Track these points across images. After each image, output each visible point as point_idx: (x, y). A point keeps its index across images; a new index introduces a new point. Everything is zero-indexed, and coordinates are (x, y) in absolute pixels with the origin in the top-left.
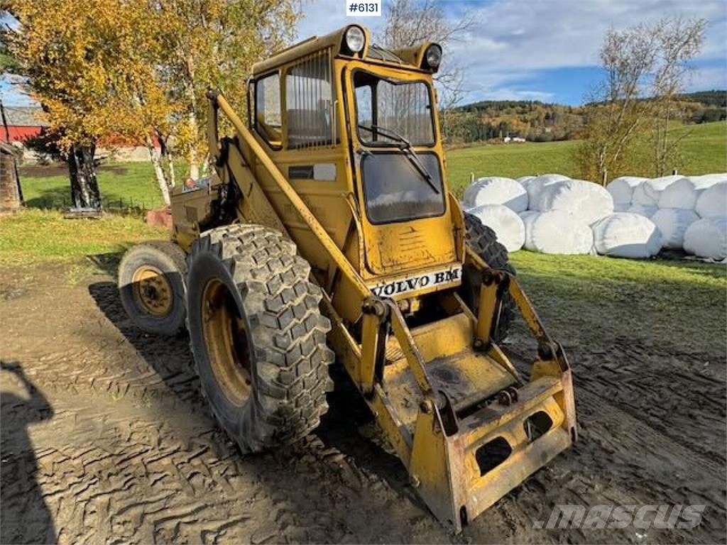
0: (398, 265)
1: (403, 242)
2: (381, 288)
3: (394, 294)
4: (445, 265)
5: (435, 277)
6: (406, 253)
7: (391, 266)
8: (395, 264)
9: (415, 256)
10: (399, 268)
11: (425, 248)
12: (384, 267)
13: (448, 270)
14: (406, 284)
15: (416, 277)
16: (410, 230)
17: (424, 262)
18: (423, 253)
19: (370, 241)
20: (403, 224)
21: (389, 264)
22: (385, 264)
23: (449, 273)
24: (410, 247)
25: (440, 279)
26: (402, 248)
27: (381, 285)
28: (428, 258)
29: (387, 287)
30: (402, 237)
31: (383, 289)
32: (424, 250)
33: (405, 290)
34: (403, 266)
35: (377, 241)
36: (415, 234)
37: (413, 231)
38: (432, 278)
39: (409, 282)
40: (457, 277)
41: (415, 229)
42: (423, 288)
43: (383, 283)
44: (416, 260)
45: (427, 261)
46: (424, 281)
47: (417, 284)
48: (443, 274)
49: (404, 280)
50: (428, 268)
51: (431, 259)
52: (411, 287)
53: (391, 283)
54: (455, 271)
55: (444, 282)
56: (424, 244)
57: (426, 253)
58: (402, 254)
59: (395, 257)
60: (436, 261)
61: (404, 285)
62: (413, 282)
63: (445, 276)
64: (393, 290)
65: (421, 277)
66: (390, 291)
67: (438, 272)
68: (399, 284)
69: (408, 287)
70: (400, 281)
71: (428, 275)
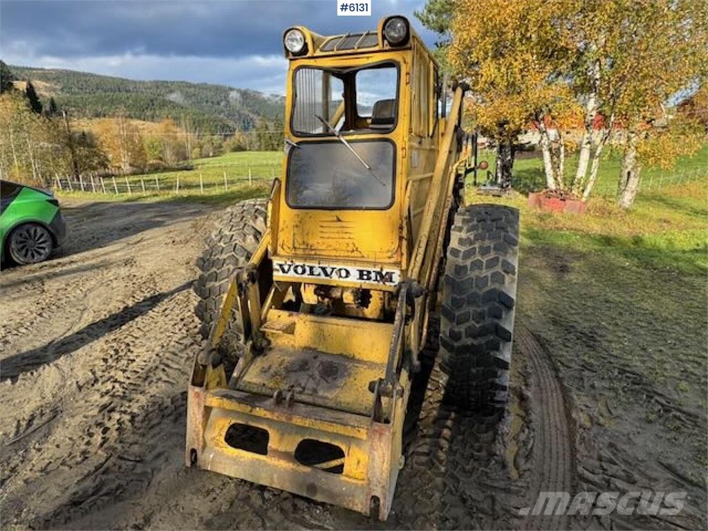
0: (312, 250)
1: (324, 230)
2: (290, 266)
3: (305, 276)
4: (375, 264)
5: (358, 273)
6: (324, 240)
7: (304, 249)
8: (308, 247)
9: (335, 246)
10: (313, 252)
12: (295, 248)
13: (378, 270)
14: (320, 270)
15: (334, 266)
16: (335, 219)
17: (346, 254)
18: (348, 245)
19: (285, 222)
20: (327, 212)
21: (302, 247)
22: (296, 245)
23: (379, 273)
24: (333, 236)
25: (365, 277)
26: (323, 235)
27: (289, 263)
28: (353, 251)
29: (297, 266)
30: (324, 224)
31: (292, 267)
32: (351, 241)
33: (319, 275)
34: (318, 252)
35: (293, 224)
36: (339, 224)
37: (339, 220)
38: (354, 274)
39: (324, 269)
40: (391, 281)
41: (341, 218)
42: (341, 279)
43: (292, 262)
44: (335, 249)
45: (349, 254)
46: (343, 273)
47: (334, 273)
48: (369, 272)
49: (317, 265)
50: (355, 262)
51: (356, 254)
52: (326, 275)
53: (301, 264)
54: (390, 275)
55: (371, 282)
56: (352, 236)
57: (351, 245)
58: (320, 241)
59: (310, 242)
60: (363, 257)
61: (317, 271)
62: (329, 271)
63: (373, 275)
64: (304, 272)
65: (339, 267)
66: (300, 270)
67: (361, 269)
68: (311, 268)
69: (322, 273)
70: (311, 265)
71: (349, 268)
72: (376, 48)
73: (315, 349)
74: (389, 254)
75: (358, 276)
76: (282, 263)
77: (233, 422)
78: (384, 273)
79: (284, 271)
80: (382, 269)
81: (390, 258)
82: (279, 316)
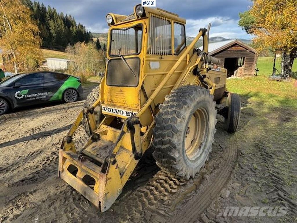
0: (113, 102)
1: (117, 94)
4: (131, 109)
7: (110, 102)
9: (119, 101)
11: (125, 99)
12: (108, 101)
13: (132, 112)
15: (119, 109)
16: (120, 90)
17: (123, 105)
19: (105, 91)
20: (118, 87)
21: (110, 101)
22: (109, 100)
24: (119, 97)
25: (128, 115)
26: (116, 97)
28: (125, 104)
30: (117, 92)
31: (107, 109)
32: (124, 100)
35: (108, 92)
36: (121, 92)
37: (121, 91)
41: (122, 90)
42: (121, 115)
43: (107, 106)
44: (119, 103)
47: (119, 112)
49: (114, 108)
50: (125, 108)
53: (110, 108)
54: (135, 114)
55: (130, 117)
56: (125, 97)
57: (124, 101)
58: (116, 99)
59: (112, 99)
60: (128, 106)
61: (114, 111)
62: (117, 111)
63: (130, 114)
64: (110, 111)
65: (120, 110)
66: (109, 110)
67: (127, 111)
68: (112, 109)
69: (116, 112)
70: (112, 108)
71: (123, 111)
72: (135, 19)
73: (112, 142)
74: (136, 106)
75: (126, 114)
76: (104, 107)
77: (71, 164)
78: (133, 114)
79: (105, 110)
80: (133, 112)
81: (136, 107)
82: (104, 128)
